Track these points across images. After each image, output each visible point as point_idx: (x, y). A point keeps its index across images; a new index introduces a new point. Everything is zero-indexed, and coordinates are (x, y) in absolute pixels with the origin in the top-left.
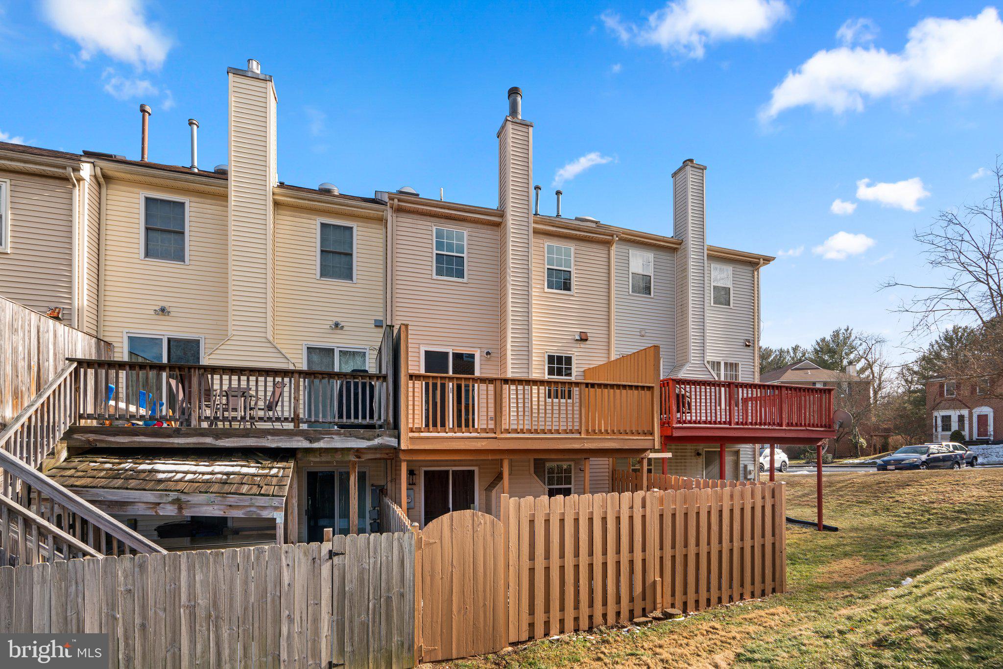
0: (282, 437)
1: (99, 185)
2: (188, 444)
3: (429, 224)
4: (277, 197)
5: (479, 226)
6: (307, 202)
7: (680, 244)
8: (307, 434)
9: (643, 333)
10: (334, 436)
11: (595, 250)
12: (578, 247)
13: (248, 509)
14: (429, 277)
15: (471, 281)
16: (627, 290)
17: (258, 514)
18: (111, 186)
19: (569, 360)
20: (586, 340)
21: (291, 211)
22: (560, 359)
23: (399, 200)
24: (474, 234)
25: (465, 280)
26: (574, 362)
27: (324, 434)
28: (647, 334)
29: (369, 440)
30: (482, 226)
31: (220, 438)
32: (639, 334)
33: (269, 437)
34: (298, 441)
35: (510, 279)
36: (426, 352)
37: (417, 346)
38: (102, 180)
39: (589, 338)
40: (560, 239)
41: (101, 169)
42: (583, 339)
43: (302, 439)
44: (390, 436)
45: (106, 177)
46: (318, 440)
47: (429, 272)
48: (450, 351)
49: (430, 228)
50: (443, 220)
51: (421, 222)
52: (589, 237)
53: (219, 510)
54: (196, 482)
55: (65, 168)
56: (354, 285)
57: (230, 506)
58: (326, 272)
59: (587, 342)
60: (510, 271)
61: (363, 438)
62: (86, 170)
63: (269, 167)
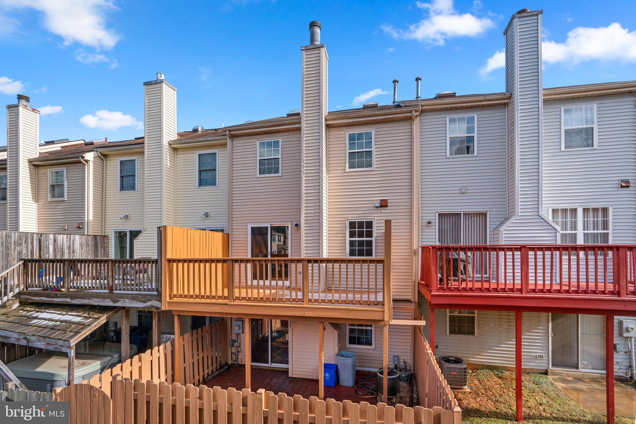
0: (100, 299)
1: (103, 160)
2: (60, 301)
3: (254, 140)
4: (172, 146)
5: (290, 133)
6: (187, 145)
7: (510, 98)
8: (112, 298)
9: (463, 190)
10: (125, 300)
11: (397, 128)
12: (377, 130)
13: (56, 346)
14: (254, 176)
15: (284, 174)
16: (444, 154)
17: (60, 349)
18: (108, 159)
19: (370, 224)
20: (387, 206)
21: (183, 151)
22: (361, 224)
23: (229, 131)
24: (286, 140)
25: (280, 174)
26: (374, 225)
27: (120, 298)
28: (468, 191)
29: (144, 302)
30: (293, 133)
31: (73, 299)
32: (458, 192)
33: (94, 299)
34: (108, 302)
35: (304, 170)
36: (252, 228)
37: (245, 224)
38: (102, 157)
39: (389, 205)
40: (361, 127)
41: (100, 152)
42: (384, 204)
43: (109, 300)
44: (157, 301)
45: (105, 156)
46: (117, 301)
47: (254, 173)
48: (269, 226)
49: (255, 143)
50: (264, 136)
51: (249, 141)
52: (389, 118)
53: (43, 345)
54: (41, 327)
55: (78, 157)
56: (217, 189)
57: (48, 343)
58: (201, 183)
59: (388, 208)
60: (303, 164)
61: (141, 301)
62: (90, 156)
63: (163, 131)
